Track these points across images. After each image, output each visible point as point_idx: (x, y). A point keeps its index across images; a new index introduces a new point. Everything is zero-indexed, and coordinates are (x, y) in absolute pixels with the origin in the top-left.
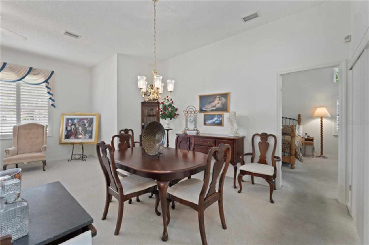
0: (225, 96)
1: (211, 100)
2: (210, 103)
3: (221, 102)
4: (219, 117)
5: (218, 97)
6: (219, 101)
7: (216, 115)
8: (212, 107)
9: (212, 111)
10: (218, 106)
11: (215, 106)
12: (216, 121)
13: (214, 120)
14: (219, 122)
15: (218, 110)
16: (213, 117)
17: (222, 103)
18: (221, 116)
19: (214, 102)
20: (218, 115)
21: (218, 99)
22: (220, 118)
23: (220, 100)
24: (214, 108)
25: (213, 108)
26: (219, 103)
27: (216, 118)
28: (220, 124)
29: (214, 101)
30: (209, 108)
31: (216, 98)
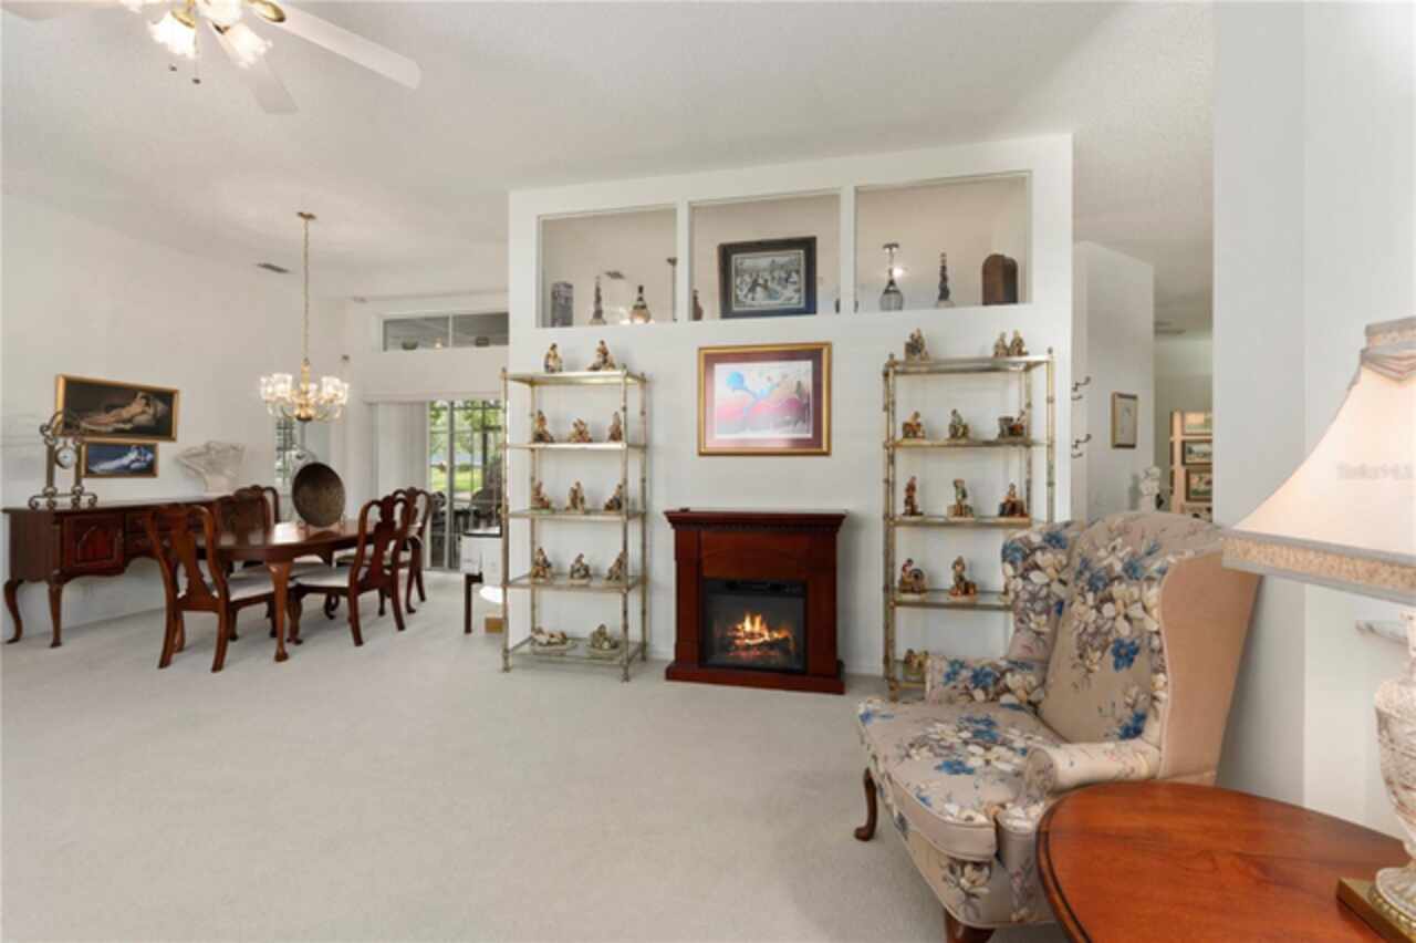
0: (167, 397)
1: (116, 401)
2: (109, 409)
3: (151, 411)
4: (143, 450)
5: (142, 397)
6: (147, 409)
7: (134, 447)
8: (118, 422)
9: (119, 432)
10: (143, 420)
11: (129, 421)
12: (133, 462)
13: (125, 461)
14: (144, 464)
15: (139, 431)
16: (122, 450)
17: (155, 415)
18: (152, 449)
19: (128, 408)
20: (138, 447)
21: (144, 401)
22: (145, 455)
23: (148, 404)
24: (128, 426)
25: (121, 426)
26: (143, 412)
27: (133, 456)
28: (149, 470)
29: (129, 404)
30: (106, 425)
31: (135, 396)
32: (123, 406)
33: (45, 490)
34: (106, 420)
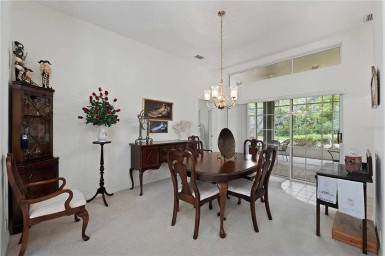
0: (170, 105)
1: (158, 107)
2: (156, 109)
3: (166, 110)
4: (164, 124)
5: (164, 105)
6: (165, 109)
7: (162, 122)
8: (158, 114)
9: (158, 117)
10: (164, 113)
11: (161, 114)
12: (162, 127)
13: (160, 127)
14: (164, 128)
15: (164, 117)
16: (159, 124)
17: (167, 111)
18: (166, 123)
19: (160, 109)
20: (164, 122)
21: (164, 107)
22: (165, 125)
23: (165, 108)
24: (160, 115)
25: (159, 115)
26: (164, 111)
27: (162, 125)
28: (165, 131)
29: (161, 108)
30: (155, 115)
31: (162, 105)
32: (159, 109)
33: (139, 138)
34: (155, 114)
